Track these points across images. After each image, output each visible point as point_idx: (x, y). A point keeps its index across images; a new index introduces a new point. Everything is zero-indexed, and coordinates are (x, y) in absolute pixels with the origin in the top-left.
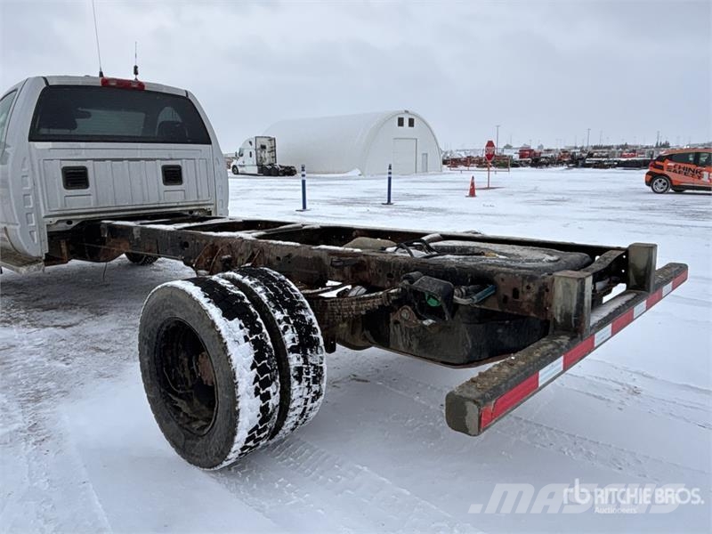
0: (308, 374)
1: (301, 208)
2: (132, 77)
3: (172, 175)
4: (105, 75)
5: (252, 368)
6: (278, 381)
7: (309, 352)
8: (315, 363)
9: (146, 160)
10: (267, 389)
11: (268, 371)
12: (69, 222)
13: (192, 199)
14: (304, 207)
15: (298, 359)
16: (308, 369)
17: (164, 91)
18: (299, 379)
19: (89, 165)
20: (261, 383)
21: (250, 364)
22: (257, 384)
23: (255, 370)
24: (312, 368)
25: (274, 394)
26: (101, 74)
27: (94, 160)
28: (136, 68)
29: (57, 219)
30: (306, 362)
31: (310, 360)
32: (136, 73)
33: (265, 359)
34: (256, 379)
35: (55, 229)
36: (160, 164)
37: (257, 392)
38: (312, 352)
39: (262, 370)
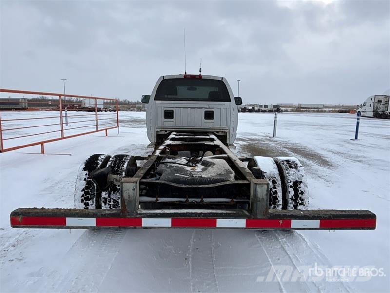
0: (110, 202)
1: (354, 138)
2: (198, 73)
3: (209, 115)
4: (187, 74)
5: (82, 191)
6: (94, 200)
7: (112, 193)
8: (114, 198)
9: (198, 108)
10: (88, 201)
11: (89, 194)
12: (166, 131)
13: (217, 126)
14: (356, 138)
15: (106, 194)
16: (110, 200)
17: (211, 78)
18: (105, 203)
19: (174, 110)
20: (85, 198)
21: (82, 189)
22: (83, 198)
23: (83, 192)
24: (112, 201)
25: (92, 205)
26: (186, 73)
27: (177, 108)
28: (200, 69)
29: (160, 130)
30: (109, 196)
31: (112, 196)
32: (200, 72)
33: (89, 189)
34: (83, 196)
35: (161, 133)
36: (204, 110)
37: (82, 201)
38: (114, 193)
39: (87, 193)
